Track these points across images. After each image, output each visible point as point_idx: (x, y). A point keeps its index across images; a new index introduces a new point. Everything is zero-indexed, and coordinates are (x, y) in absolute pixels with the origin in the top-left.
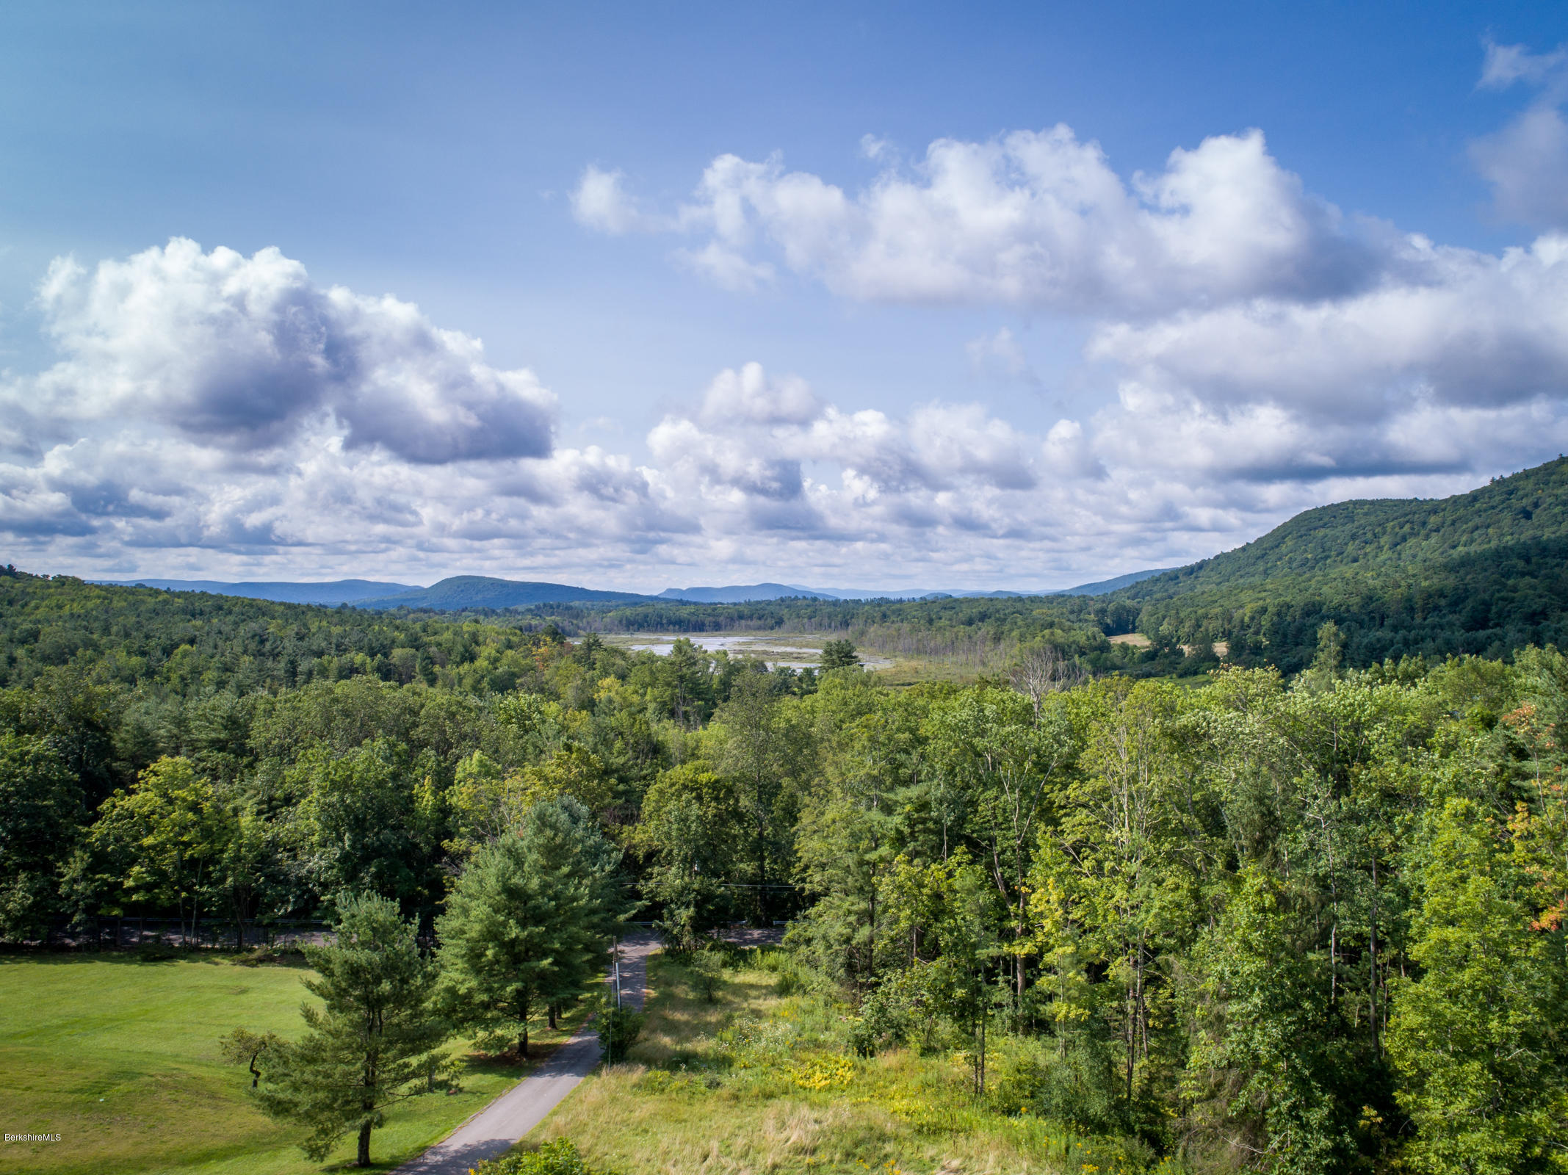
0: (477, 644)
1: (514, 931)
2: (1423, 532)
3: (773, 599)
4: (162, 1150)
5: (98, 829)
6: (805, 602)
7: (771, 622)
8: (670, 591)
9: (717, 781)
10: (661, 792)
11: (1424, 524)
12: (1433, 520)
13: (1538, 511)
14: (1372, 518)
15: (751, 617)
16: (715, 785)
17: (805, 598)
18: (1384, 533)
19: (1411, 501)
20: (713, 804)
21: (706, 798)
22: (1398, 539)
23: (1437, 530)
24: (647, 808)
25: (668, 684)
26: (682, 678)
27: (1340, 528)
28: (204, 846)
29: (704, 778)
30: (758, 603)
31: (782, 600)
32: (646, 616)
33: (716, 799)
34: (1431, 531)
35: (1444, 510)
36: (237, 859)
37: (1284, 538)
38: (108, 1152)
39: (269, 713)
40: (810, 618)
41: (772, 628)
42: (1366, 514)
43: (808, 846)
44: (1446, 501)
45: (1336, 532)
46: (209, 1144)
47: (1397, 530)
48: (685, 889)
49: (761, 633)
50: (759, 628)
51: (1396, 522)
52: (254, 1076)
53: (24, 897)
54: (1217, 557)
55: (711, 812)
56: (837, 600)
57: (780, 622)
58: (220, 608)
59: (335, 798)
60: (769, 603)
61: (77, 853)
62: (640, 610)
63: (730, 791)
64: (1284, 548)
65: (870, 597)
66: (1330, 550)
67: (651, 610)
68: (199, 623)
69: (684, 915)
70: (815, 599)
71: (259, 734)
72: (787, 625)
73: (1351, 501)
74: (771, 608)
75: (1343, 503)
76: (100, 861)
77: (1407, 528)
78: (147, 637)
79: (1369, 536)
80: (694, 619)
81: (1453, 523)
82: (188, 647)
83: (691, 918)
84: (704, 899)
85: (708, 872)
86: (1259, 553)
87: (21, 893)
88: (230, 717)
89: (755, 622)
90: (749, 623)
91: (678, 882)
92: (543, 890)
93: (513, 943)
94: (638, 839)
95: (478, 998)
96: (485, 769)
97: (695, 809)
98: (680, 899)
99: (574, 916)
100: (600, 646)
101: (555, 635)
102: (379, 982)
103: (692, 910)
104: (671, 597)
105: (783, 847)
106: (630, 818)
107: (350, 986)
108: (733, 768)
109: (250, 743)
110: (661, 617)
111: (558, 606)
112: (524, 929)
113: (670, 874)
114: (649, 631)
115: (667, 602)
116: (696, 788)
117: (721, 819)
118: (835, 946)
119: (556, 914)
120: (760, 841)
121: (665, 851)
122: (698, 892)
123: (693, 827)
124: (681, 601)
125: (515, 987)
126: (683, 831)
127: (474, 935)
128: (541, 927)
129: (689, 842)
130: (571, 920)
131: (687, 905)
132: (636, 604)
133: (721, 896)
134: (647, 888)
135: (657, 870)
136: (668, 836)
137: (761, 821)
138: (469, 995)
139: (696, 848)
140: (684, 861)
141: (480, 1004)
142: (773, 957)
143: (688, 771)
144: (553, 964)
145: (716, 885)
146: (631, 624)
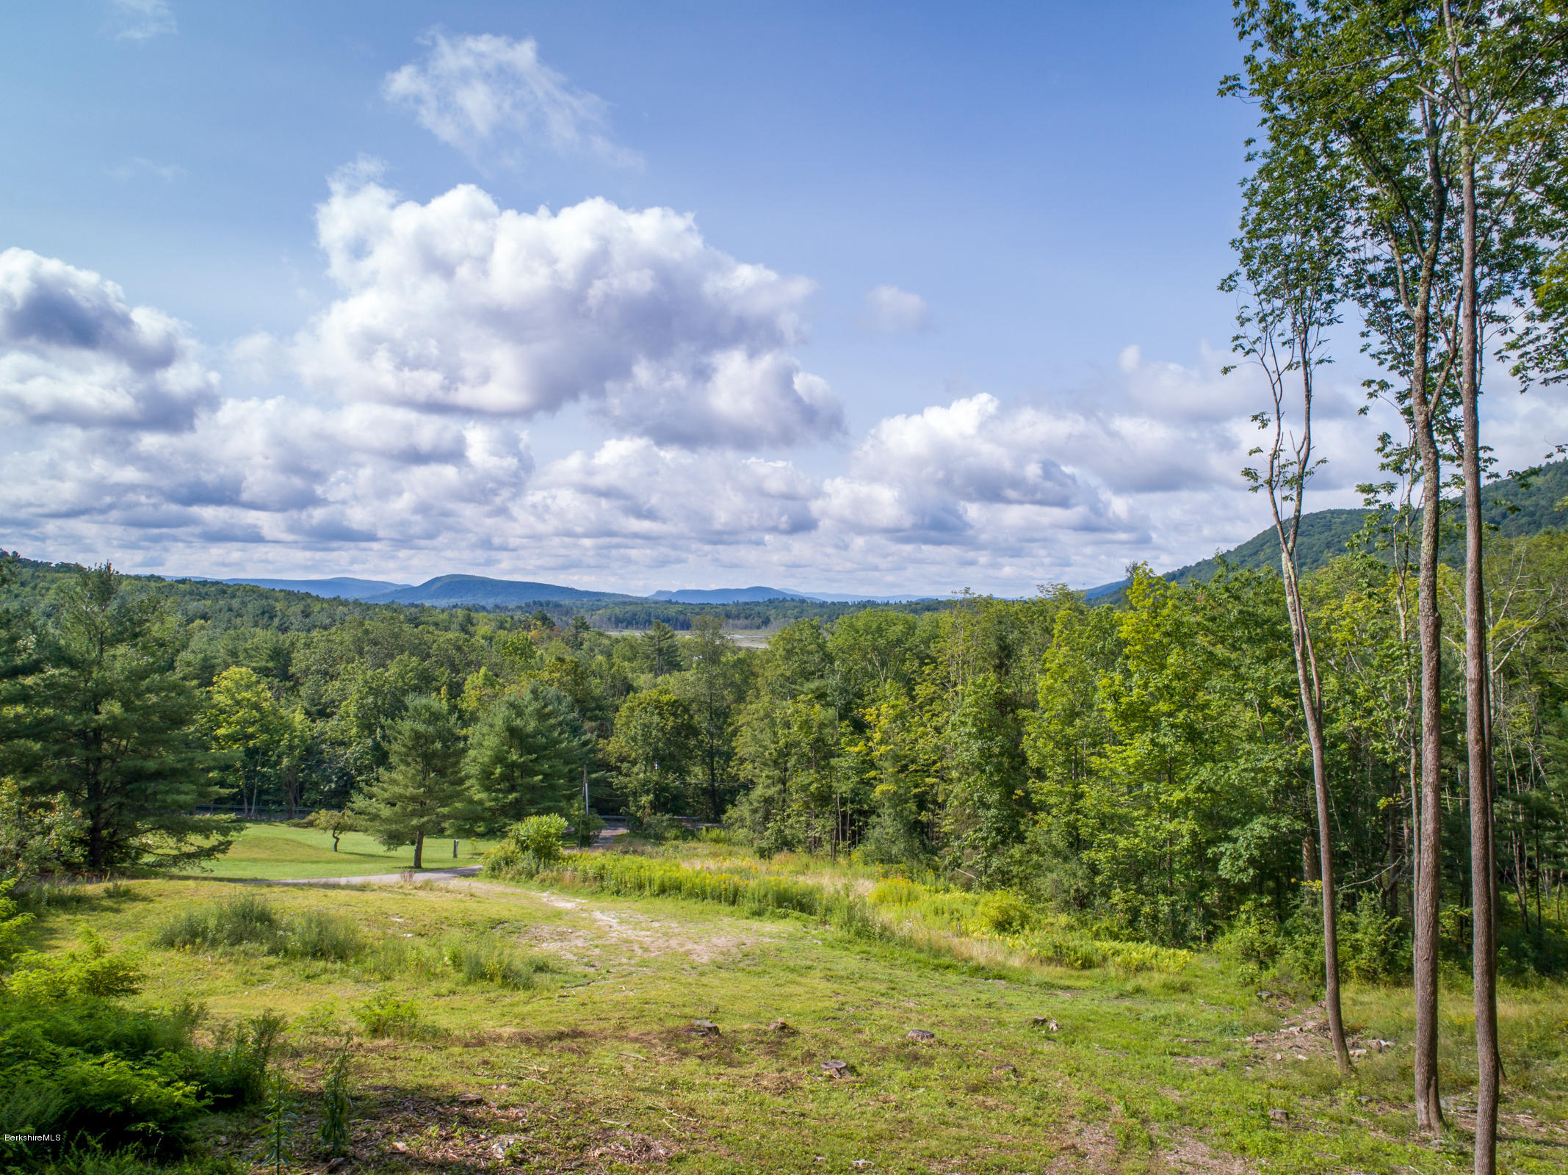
0: (473, 625)
1: (514, 756)
3: (761, 600)
4: (288, 858)
6: (792, 604)
7: (758, 621)
8: (659, 593)
9: (675, 701)
10: (632, 709)
13: (1506, 521)
14: (1348, 527)
15: (738, 617)
16: (674, 704)
17: (793, 600)
20: (672, 718)
21: (667, 715)
24: (619, 722)
25: (647, 657)
26: (660, 651)
27: (1316, 537)
28: (265, 737)
29: (665, 698)
30: (746, 604)
31: (770, 601)
32: (635, 615)
33: (675, 715)
36: (291, 748)
37: (1263, 546)
39: (307, 646)
41: (758, 628)
42: (1343, 523)
43: (744, 745)
45: (1312, 540)
46: (315, 859)
48: (647, 781)
49: (747, 632)
50: (746, 627)
52: (334, 841)
54: (1199, 564)
55: (670, 724)
56: (825, 602)
57: (766, 622)
58: (224, 592)
59: (370, 699)
60: (758, 604)
62: (629, 608)
63: (686, 710)
64: (1262, 556)
65: (857, 600)
66: (1305, 557)
67: (639, 608)
68: (209, 603)
69: (645, 800)
70: (803, 601)
71: (299, 662)
72: (773, 624)
73: (1329, 511)
74: (759, 609)
75: (1321, 513)
80: (681, 617)
83: (651, 802)
84: (660, 790)
85: (665, 769)
88: (275, 649)
89: (742, 622)
90: (736, 622)
91: (642, 775)
92: (537, 732)
93: (514, 765)
94: (614, 746)
95: (488, 804)
96: (489, 682)
97: (656, 719)
98: (645, 787)
99: (559, 755)
100: (587, 628)
101: (544, 619)
102: (433, 742)
103: (651, 796)
104: (662, 598)
105: (728, 756)
106: (605, 731)
107: (414, 747)
108: (690, 693)
109: (292, 670)
110: (650, 615)
111: (548, 603)
112: (521, 756)
113: (635, 769)
114: (637, 628)
115: (656, 603)
116: (659, 706)
117: (677, 730)
118: (756, 804)
119: (545, 748)
120: (712, 753)
121: (633, 755)
122: (657, 783)
123: (654, 733)
124: (670, 602)
125: (512, 797)
126: (646, 736)
127: (486, 759)
128: (534, 756)
129: (650, 744)
130: (555, 756)
131: (647, 792)
132: (625, 603)
133: (676, 788)
134: (617, 781)
135: (625, 765)
136: (634, 739)
137: (712, 735)
138: (481, 802)
139: (656, 750)
140: (647, 759)
141: (490, 809)
142: (715, 833)
143: (654, 694)
144: (542, 781)
145: (671, 779)
146: (620, 622)
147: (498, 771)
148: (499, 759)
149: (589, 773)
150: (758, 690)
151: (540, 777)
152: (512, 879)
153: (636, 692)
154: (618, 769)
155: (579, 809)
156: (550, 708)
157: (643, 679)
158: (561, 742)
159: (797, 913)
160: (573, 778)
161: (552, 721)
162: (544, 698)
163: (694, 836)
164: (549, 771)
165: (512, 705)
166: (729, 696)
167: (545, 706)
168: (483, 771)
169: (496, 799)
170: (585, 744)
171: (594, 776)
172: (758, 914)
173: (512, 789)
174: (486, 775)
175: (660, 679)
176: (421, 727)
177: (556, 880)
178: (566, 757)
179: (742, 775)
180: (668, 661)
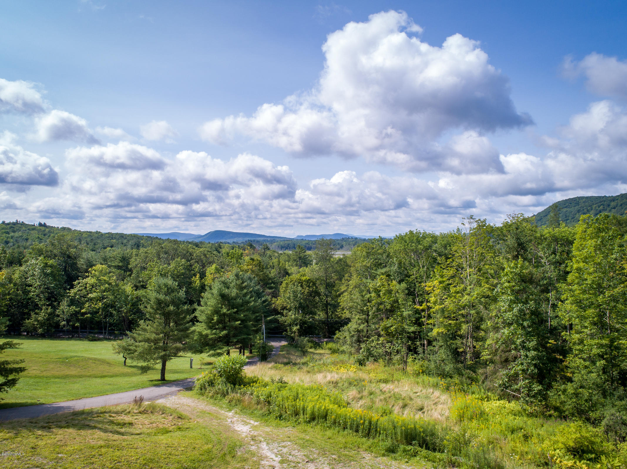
0: (221, 248)
1: (224, 310)
2: (608, 209)
3: (339, 239)
4: (89, 374)
5: (73, 291)
6: (352, 240)
7: (338, 247)
8: (298, 236)
9: (309, 280)
10: (287, 284)
11: (609, 205)
12: (613, 204)
14: (587, 204)
16: (308, 281)
17: (352, 238)
18: (592, 210)
19: (603, 197)
20: (307, 288)
21: (305, 286)
22: (598, 212)
23: (614, 208)
24: (282, 290)
25: (295, 260)
26: (300, 258)
27: (573, 208)
28: (112, 298)
29: (304, 278)
30: (333, 240)
31: (343, 239)
32: (289, 245)
33: (309, 286)
34: (612, 208)
35: (617, 200)
37: (549, 212)
38: (68, 373)
39: (137, 255)
40: (354, 245)
41: (339, 249)
42: (584, 202)
43: (344, 301)
44: (618, 196)
45: (571, 209)
46: (105, 374)
47: (597, 208)
48: (296, 319)
51: (596, 205)
52: (124, 359)
53: (44, 315)
55: (307, 291)
56: (365, 239)
57: (342, 247)
60: (338, 240)
61: (66, 299)
62: (286, 242)
63: (314, 284)
64: (549, 216)
66: (569, 217)
67: (290, 242)
69: (295, 328)
70: (356, 238)
71: (133, 263)
72: (345, 248)
73: (578, 197)
74: (339, 242)
75: (574, 198)
76: (72, 302)
77: (601, 207)
78: (95, 244)
79: (585, 210)
80: (307, 246)
81: (621, 205)
82: (110, 248)
83: (298, 330)
84: (303, 323)
85: (305, 313)
86: (539, 218)
87: (44, 314)
88: (123, 257)
91: (293, 316)
92: (237, 296)
93: (224, 314)
94: (278, 302)
95: (210, 337)
96: (217, 270)
97: (300, 288)
98: (294, 323)
99: (248, 310)
100: (269, 249)
101: (251, 246)
102: (168, 306)
103: (298, 327)
104: (299, 238)
105: (336, 306)
106: (275, 295)
107: (158, 309)
108: (316, 275)
109: (130, 266)
110: (294, 245)
111: (254, 241)
112: (228, 311)
113: (290, 313)
114: (290, 250)
115: (297, 240)
116: (301, 282)
117: (310, 294)
118: (353, 333)
119: (242, 306)
120: (327, 304)
121: (289, 306)
122: (301, 320)
123: (299, 295)
124: (303, 239)
125: (225, 332)
126: (295, 296)
127: (209, 312)
128: (235, 310)
129: (297, 301)
130: (247, 310)
131: (296, 325)
132: (284, 240)
133: (310, 322)
134: (281, 319)
135: (285, 311)
136: (289, 298)
137: (327, 296)
138: (207, 335)
139: (300, 304)
140: (295, 308)
141: (211, 339)
142: (330, 345)
143: (298, 276)
144: (240, 324)
145: (308, 318)
146: (282, 248)
147: (215, 318)
148: (216, 312)
149: (266, 317)
150: (351, 273)
151: (239, 322)
152: (212, 397)
153: (289, 276)
154: (282, 314)
155: (260, 340)
156: (245, 284)
157: (293, 270)
158: (251, 302)
159: (424, 452)
160: (257, 320)
161: (245, 291)
162: (242, 279)
163: (320, 346)
164: (244, 318)
165: (224, 283)
166: (334, 276)
167: (243, 283)
168: (208, 318)
169: (215, 334)
170: (264, 302)
171: (269, 319)
172: (391, 450)
173: (224, 328)
174: (210, 319)
175: (301, 270)
176: (162, 297)
177: (239, 401)
178: (254, 311)
179: (344, 316)
180: (304, 262)
